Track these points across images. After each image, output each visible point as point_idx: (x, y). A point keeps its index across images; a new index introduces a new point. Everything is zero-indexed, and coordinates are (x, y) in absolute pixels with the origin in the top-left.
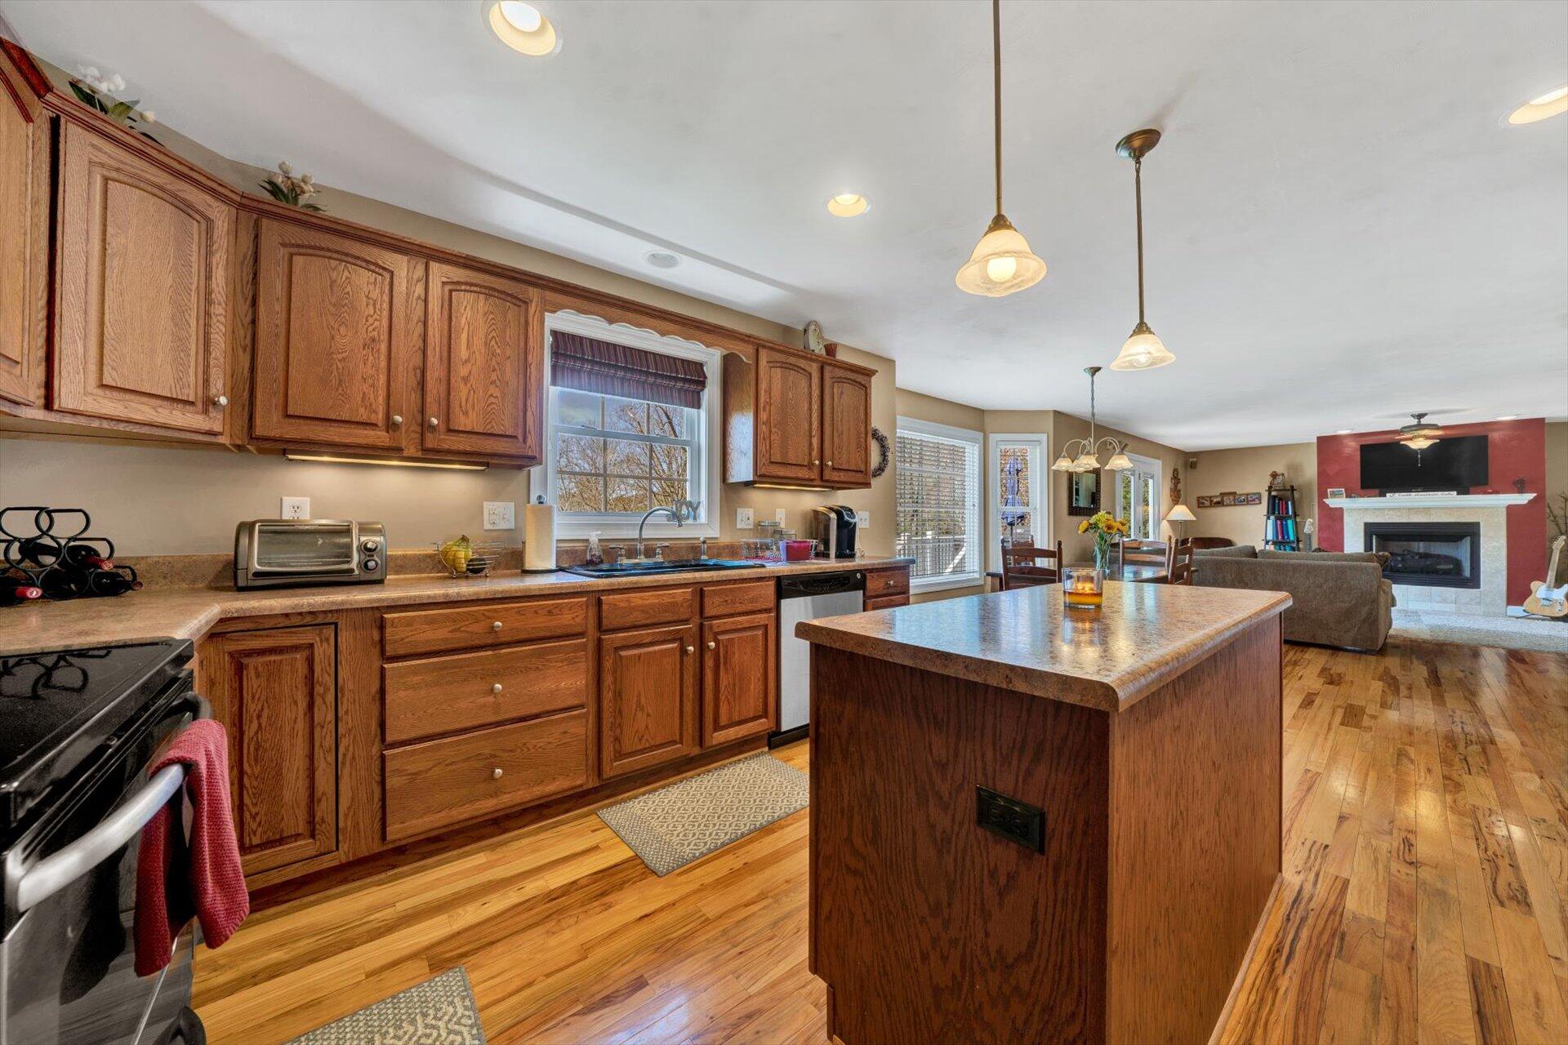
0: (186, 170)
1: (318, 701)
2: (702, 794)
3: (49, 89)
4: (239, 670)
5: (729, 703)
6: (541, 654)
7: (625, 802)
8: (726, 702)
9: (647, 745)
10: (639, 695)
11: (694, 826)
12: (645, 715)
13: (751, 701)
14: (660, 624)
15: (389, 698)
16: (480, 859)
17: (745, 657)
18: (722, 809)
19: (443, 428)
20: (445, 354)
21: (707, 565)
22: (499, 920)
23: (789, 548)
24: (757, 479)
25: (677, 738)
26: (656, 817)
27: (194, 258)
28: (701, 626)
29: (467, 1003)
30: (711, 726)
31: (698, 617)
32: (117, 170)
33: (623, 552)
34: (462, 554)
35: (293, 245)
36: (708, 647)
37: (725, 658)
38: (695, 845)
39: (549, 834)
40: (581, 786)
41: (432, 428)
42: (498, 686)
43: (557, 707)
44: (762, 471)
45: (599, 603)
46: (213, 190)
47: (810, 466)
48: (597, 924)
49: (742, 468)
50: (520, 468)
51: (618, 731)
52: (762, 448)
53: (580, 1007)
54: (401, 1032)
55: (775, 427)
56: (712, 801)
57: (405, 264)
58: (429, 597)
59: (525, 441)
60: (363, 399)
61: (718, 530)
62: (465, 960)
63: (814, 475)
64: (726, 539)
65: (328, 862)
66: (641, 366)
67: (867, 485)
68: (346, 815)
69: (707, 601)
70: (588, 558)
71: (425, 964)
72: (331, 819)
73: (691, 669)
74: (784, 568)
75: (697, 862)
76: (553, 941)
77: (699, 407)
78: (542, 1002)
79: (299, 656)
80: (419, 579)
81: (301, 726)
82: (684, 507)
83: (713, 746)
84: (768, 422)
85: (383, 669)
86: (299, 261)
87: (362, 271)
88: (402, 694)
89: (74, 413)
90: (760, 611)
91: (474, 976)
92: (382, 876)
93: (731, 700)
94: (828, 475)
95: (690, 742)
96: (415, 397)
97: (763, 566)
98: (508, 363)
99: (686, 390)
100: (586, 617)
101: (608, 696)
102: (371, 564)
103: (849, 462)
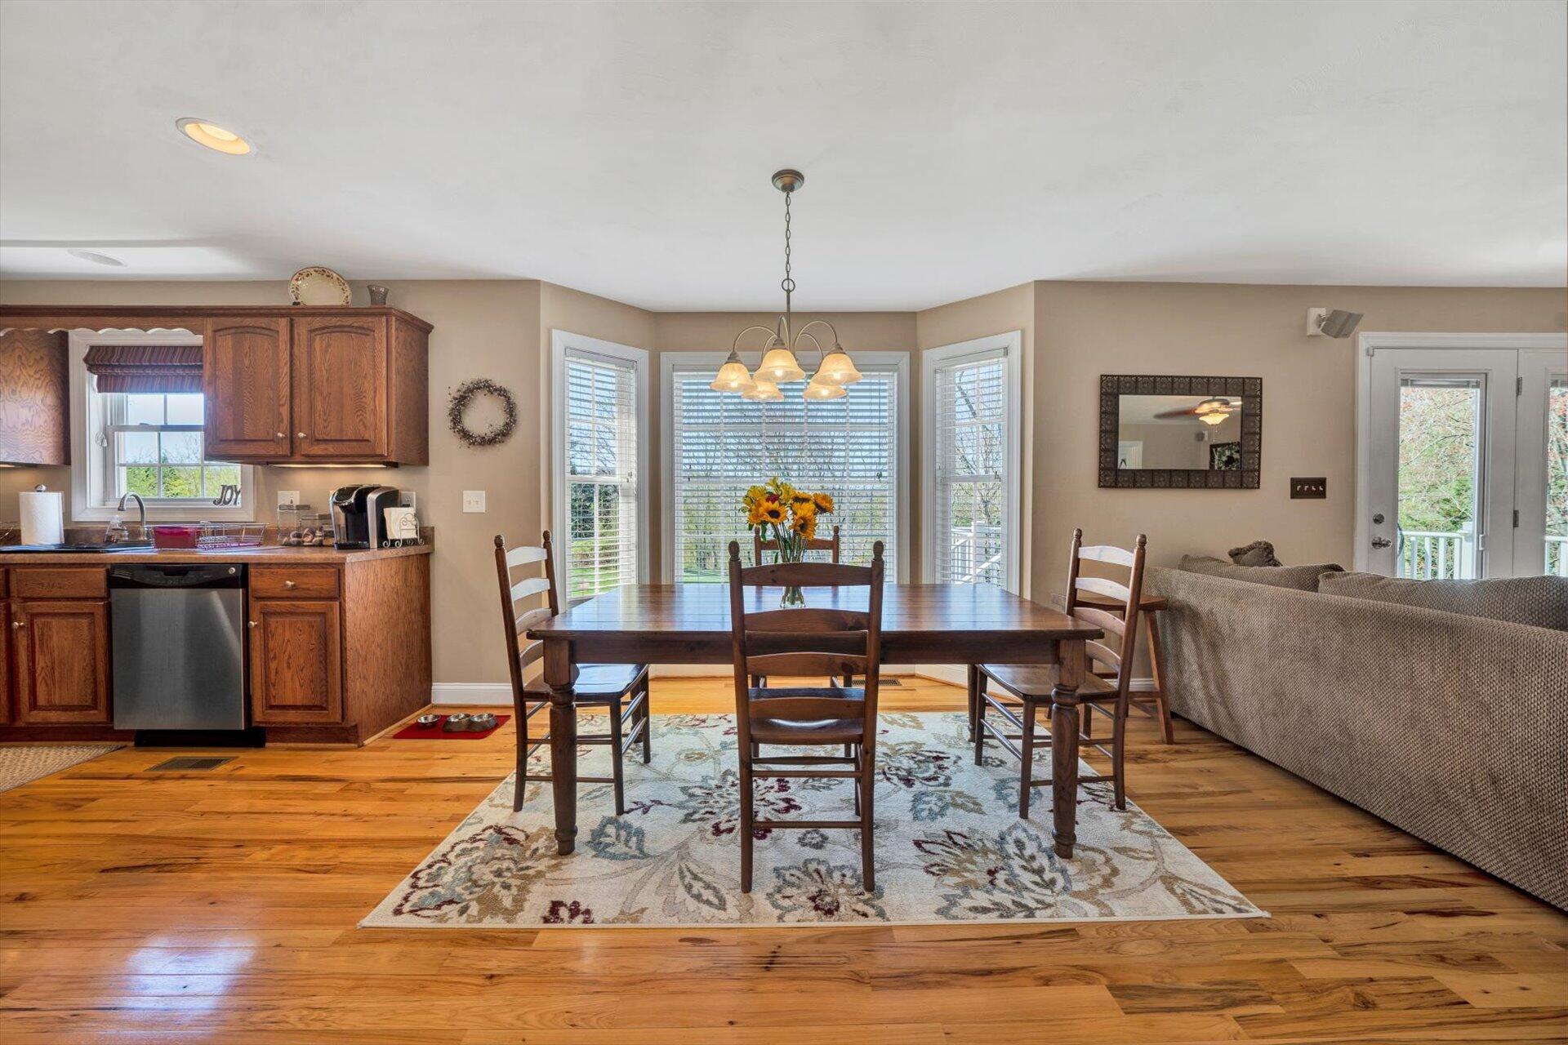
8: (44, 683)
17: (66, 643)
28: (8, 605)
30: (28, 706)
33: (126, 533)
37: (42, 638)
47: (277, 439)
52: (209, 426)
55: (225, 401)
61: (252, 514)
83: (29, 723)
84: (215, 397)
93: (50, 682)
103: (342, 430)
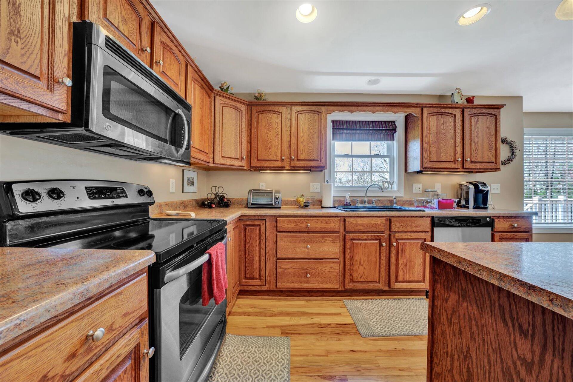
0: (236, 99)
1: (262, 241)
2: (388, 308)
3: (213, 89)
4: (245, 229)
5: (404, 271)
6: (323, 237)
7: (354, 300)
8: (402, 270)
9: (364, 280)
10: (360, 260)
11: (381, 321)
12: (363, 268)
13: (416, 273)
14: (370, 232)
15: (278, 244)
16: (303, 303)
17: (413, 252)
18: (396, 318)
19: (296, 159)
20: (296, 135)
21: (396, 209)
22: (303, 327)
23: (439, 203)
24: (422, 170)
25: (378, 281)
26: (366, 311)
27: (239, 121)
28: (390, 235)
29: (288, 351)
30: (394, 280)
31: (388, 231)
32: (225, 104)
33: (359, 202)
34: (302, 200)
35: (258, 112)
36: (393, 245)
37: (402, 251)
38: (380, 330)
39: (325, 302)
40: (337, 289)
41: (293, 160)
42: (309, 246)
43: (329, 257)
44: (426, 166)
45: (345, 221)
46: (242, 102)
47: (455, 161)
48: (334, 345)
49: (415, 165)
50: (321, 171)
51: (352, 272)
52: (426, 155)
53: (321, 374)
54: (270, 349)
55: (433, 144)
56: (392, 313)
57: (285, 109)
58: (289, 214)
59: (321, 161)
60: (275, 153)
61: (403, 193)
62: (291, 336)
63: (459, 165)
64: (407, 197)
65: (263, 288)
66: (367, 127)
67: (497, 169)
68: (268, 276)
69: (392, 224)
70: (345, 203)
71: (281, 331)
72: (264, 276)
73: (384, 253)
74: (437, 212)
75: (379, 338)
76: (318, 344)
77: (393, 140)
78: (309, 364)
79: (258, 228)
80: (290, 208)
81: (258, 248)
82: (386, 184)
83: (394, 289)
84: (429, 142)
85: (277, 235)
86: (260, 116)
87: (274, 114)
88: (282, 243)
89: (218, 164)
90: (422, 232)
91: (293, 343)
92: (277, 297)
93: (405, 270)
94: (467, 165)
95: (384, 284)
96: (288, 151)
97: (424, 211)
98: (315, 136)
99: (387, 134)
100: (340, 226)
101: (348, 257)
102: (277, 203)
103: (483, 157)
